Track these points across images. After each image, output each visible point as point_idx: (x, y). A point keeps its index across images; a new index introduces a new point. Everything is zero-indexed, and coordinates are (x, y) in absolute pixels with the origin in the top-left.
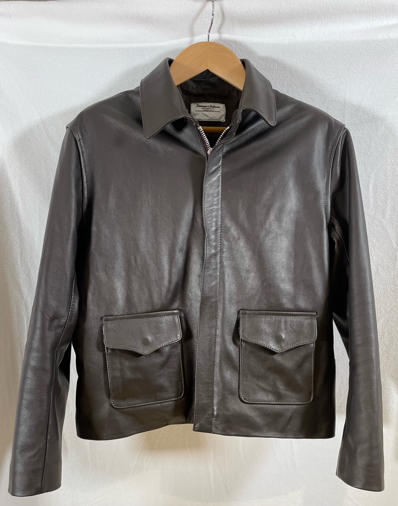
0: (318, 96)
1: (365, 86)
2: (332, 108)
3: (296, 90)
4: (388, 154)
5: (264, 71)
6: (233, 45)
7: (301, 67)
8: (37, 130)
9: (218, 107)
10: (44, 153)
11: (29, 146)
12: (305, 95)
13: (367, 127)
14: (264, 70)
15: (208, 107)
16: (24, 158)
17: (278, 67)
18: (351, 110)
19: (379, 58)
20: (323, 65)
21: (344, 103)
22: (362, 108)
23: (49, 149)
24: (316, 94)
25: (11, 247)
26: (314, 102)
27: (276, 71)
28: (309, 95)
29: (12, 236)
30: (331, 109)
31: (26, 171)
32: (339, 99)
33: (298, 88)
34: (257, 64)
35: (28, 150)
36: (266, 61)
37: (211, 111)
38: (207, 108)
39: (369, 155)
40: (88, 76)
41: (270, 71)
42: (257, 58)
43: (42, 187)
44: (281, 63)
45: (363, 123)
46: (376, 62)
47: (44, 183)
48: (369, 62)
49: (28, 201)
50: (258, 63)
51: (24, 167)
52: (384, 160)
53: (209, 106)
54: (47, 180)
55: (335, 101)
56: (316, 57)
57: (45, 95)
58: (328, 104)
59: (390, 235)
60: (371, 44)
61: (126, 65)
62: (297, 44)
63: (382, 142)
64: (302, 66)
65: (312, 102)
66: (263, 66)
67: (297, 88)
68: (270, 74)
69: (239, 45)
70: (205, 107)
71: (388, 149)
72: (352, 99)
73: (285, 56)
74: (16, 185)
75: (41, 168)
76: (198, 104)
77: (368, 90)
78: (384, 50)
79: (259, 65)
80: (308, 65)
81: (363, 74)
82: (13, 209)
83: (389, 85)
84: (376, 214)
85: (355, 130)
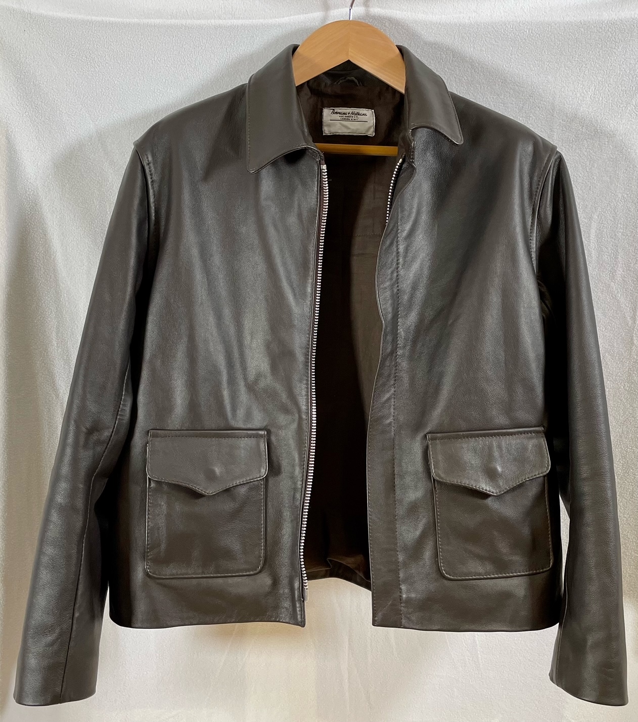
0: (514, 99)
1: (583, 86)
2: (534, 118)
3: (480, 90)
4: (619, 185)
5: (432, 62)
6: (387, 23)
7: (488, 58)
8: (89, 143)
9: (364, 115)
10: (98, 177)
11: (76, 167)
12: (493, 98)
13: (586, 145)
14: (433, 60)
15: (349, 114)
16: (68, 185)
17: (453, 57)
18: (563, 121)
19: (603, 47)
20: (520, 55)
21: (553, 110)
22: (578, 118)
23: (105, 172)
24: (509, 97)
25: (43, 318)
26: (507, 108)
27: (451, 62)
28: (500, 98)
29: (44, 302)
30: (532, 119)
31: (69, 203)
32: (544, 104)
33: (484, 87)
34: (423, 52)
35: (74, 173)
36: (435, 47)
37: (353, 120)
38: (347, 115)
39: (590, 187)
40: (168, 65)
41: (441, 61)
42: (422, 43)
43: (93, 227)
44: (458, 51)
45: (580, 140)
46: (599, 52)
47: (96, 221)
48: (589, 53)
49: (71, 249)
50: (423, 50)
51: (67, 198)
52: (613, 195)
53: (351, 113)
54: (101, 217)
55: (538, 107)
56: (510, 43)
57: (103, 93)
58: (527, 112)
59: (623, 306)
60: (593, 27)
61: (227, 49)
62: (482, 25)
63: (608, 168)
64: (489, 56)
65: (504, 108)
66: (430, 55)
67: (481, 87)
68: (441, 66)
69: (396, 24)
70: (344, 114)
71: (618, 178)
72: (564, 105)
73: (464, 42)
74: (53, 224)
75: (93, 200)
76: (334, 110)
77: (587, 92)
78: (611, 36)
79: (425, 53)
80: (498, 55)
81: (580, 69)
82: (47, 260)
83: (620, 86)
84: (601, 274)
85: (569, 150)
